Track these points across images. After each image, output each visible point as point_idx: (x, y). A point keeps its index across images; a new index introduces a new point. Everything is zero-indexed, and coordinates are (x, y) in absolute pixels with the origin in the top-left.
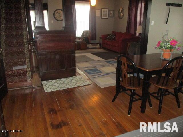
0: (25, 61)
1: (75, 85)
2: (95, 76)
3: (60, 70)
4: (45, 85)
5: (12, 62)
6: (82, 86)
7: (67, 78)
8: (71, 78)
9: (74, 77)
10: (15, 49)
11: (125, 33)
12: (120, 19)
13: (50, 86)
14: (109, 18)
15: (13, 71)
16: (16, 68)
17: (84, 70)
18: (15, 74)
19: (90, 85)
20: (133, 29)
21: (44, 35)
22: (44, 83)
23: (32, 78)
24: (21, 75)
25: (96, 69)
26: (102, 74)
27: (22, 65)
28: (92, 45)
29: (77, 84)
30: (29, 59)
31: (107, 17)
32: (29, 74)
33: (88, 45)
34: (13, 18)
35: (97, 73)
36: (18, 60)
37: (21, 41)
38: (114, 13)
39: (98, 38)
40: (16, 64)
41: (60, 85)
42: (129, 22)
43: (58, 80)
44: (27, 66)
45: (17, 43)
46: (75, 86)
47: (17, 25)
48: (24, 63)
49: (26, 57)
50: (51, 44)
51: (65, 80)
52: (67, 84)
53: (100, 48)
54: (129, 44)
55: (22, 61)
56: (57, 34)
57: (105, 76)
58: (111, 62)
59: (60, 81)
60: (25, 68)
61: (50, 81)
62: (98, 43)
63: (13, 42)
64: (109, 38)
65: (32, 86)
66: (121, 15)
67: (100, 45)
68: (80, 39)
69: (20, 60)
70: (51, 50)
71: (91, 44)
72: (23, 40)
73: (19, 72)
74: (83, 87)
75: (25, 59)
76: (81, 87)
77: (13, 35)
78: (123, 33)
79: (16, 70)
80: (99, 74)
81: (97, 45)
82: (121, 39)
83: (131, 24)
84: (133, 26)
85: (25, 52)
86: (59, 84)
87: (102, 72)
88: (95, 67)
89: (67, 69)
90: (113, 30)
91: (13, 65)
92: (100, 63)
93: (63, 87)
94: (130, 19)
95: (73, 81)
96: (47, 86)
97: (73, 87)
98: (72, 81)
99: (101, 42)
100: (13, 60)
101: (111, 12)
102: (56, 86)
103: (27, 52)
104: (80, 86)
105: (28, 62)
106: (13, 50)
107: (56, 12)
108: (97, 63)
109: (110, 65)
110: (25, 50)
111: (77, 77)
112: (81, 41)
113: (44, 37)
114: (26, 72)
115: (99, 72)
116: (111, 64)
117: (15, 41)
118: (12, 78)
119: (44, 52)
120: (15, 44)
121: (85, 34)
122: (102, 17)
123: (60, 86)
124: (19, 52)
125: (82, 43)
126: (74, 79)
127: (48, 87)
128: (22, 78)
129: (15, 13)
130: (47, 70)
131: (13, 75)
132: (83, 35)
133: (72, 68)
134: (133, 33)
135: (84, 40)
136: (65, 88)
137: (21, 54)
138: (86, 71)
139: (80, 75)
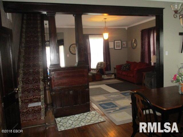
0: (40, 98)
1: (89, 122)
2: (110, 111)
3: (74, 106)
4: (58, 122)
5: (28, 99)
6: (96, 123)
7: (81, 114)
8: (85, 114)
9: (88, 112)
10: (31, 86)
11: (140, 62)
12: (134, 49)
13: (64, 123)
14: (122, 49)
15: (28, 109)
16: (31, 105)
17: (99, 104)
18: (30, 111)
19: (105, 121)
20: (148, 58)
21: (59, 72)
22: (58, 121)
23: (45, 116)
24: (35, 113)
25: (111, 102)
26: (117, 109)
27: (37, 101)
28: (107, 76)
29: (91, 120)
30: (44, 96)
31: (120, 48)
32: (43, 111)
33: (103, 76)
34: (31, 57)
35: (112, 107)
36: (34, 97)
37: (37, 78)
38: (127, 44)
39: (112, 69)
40: (31, 101)
41: (74, 122)
42: (143, 52)
43: (72, 116)
44: (42, 103)
45: (33, 80)
46: (89, 124)
47: (34, 63)
48: (39, 100)
49: (41, 93)
50: (65, 81)
51: (79, 116)
52: (81, 121)
53: (115, 78)
54: (145, 73)
55: (37, 98)
56: (70, 71)
57: (121, 110)
58: (126, 94)
59: (73, 117)
60: (39, 105)
61: (64, 118)
62: (113, 74)
63: (30, 79)
64: (123, 68)
65: (45, 123)
66: (134, 45)
67: (115, 75)
68: (95, 71)
69: (35, 97)
70: (64, 87)
71: (105, 75)
72: (38, 77)
73: (34, 109)
74: (97, 125)
75: (40, 96)
76: (95, 125)
77: (30, 72)
78: (138, 63)
79: (31, 107)
80: (114, 108)
81: (112, 76)
82: (136, 69)
83: (145, 53)
84: (147, 56)
85: (40, 89)
86: (72, 121)
87: (117, 106)
88: (110, 100)
89: (81, 104)
90: (127, 60)
91: (28, 102)
92: (116, 96)
93: (76, 124)
94: (143, 49)
95: (88, 117)
96: (61, 123)
97: (87, 124)
98: (86, 117)
99: (116, 72)
100: (29, 97)
101: (124, 43)
102: (70, 124)
103: (42, 88)
104: (95, 123)
105: (42, 99)
106: (29, 87)
107: (72, 46)
108: (112, 96)
109: (126, 98)
110: (41, 87)
111: (91, 113)
112: (96, 72)
113: (58, 74)
114: (40, 109)
115: (114, 106)
116: (127, 96)
117: (31, 78)
118: (27, 115)
119: (59, 89)
120: (31, 81)
121: (99, 65)
122: (116, 48)
123: (73, 124)
124: (35, 88)
125: (97, 74)
126: (88, 115)
127: (61, 125)
128: (36, 116)
129: (33, 52)
130: (61, 107)
131: (28, 112)
132: (97, 66)
133: (86, 104)
134: (148, 63)
135: (98, 71)
136: (79, 125)
137: (36, 91)
138: (100, 105)
139: (94, 110)
